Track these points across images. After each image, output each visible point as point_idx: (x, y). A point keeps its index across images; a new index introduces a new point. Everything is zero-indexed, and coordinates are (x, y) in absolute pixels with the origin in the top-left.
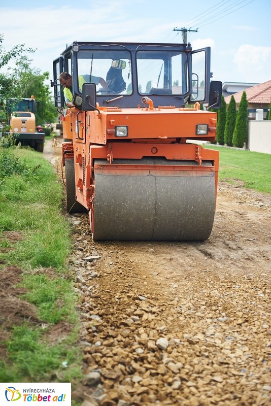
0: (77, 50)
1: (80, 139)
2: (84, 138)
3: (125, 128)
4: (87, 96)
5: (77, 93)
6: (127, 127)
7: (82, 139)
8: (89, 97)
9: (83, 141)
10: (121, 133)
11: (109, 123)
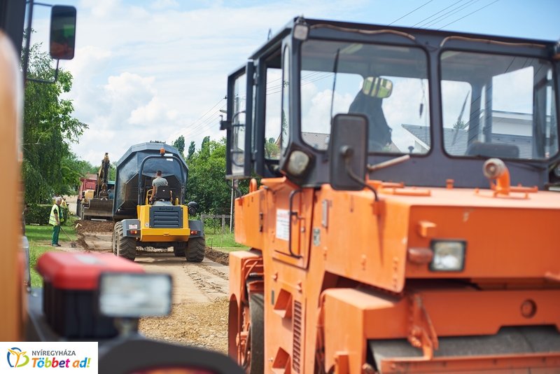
0: (304, 37)
1: (292, 255)
2: (304, 253)
3: (459, 246)
4: (344, 149)
5: (298, 143)
6: (464, 243)
7: (299, 257)
8: (349, 154)
9: (301, 263)
10: (447, 261)
11: (414, 231)
